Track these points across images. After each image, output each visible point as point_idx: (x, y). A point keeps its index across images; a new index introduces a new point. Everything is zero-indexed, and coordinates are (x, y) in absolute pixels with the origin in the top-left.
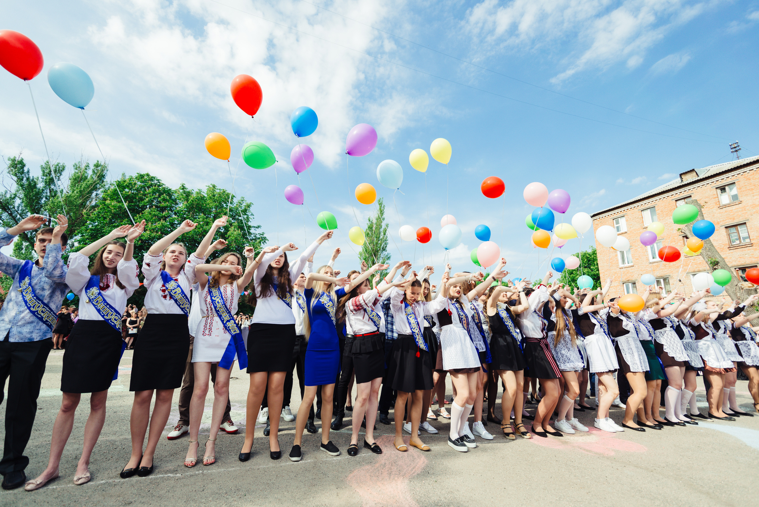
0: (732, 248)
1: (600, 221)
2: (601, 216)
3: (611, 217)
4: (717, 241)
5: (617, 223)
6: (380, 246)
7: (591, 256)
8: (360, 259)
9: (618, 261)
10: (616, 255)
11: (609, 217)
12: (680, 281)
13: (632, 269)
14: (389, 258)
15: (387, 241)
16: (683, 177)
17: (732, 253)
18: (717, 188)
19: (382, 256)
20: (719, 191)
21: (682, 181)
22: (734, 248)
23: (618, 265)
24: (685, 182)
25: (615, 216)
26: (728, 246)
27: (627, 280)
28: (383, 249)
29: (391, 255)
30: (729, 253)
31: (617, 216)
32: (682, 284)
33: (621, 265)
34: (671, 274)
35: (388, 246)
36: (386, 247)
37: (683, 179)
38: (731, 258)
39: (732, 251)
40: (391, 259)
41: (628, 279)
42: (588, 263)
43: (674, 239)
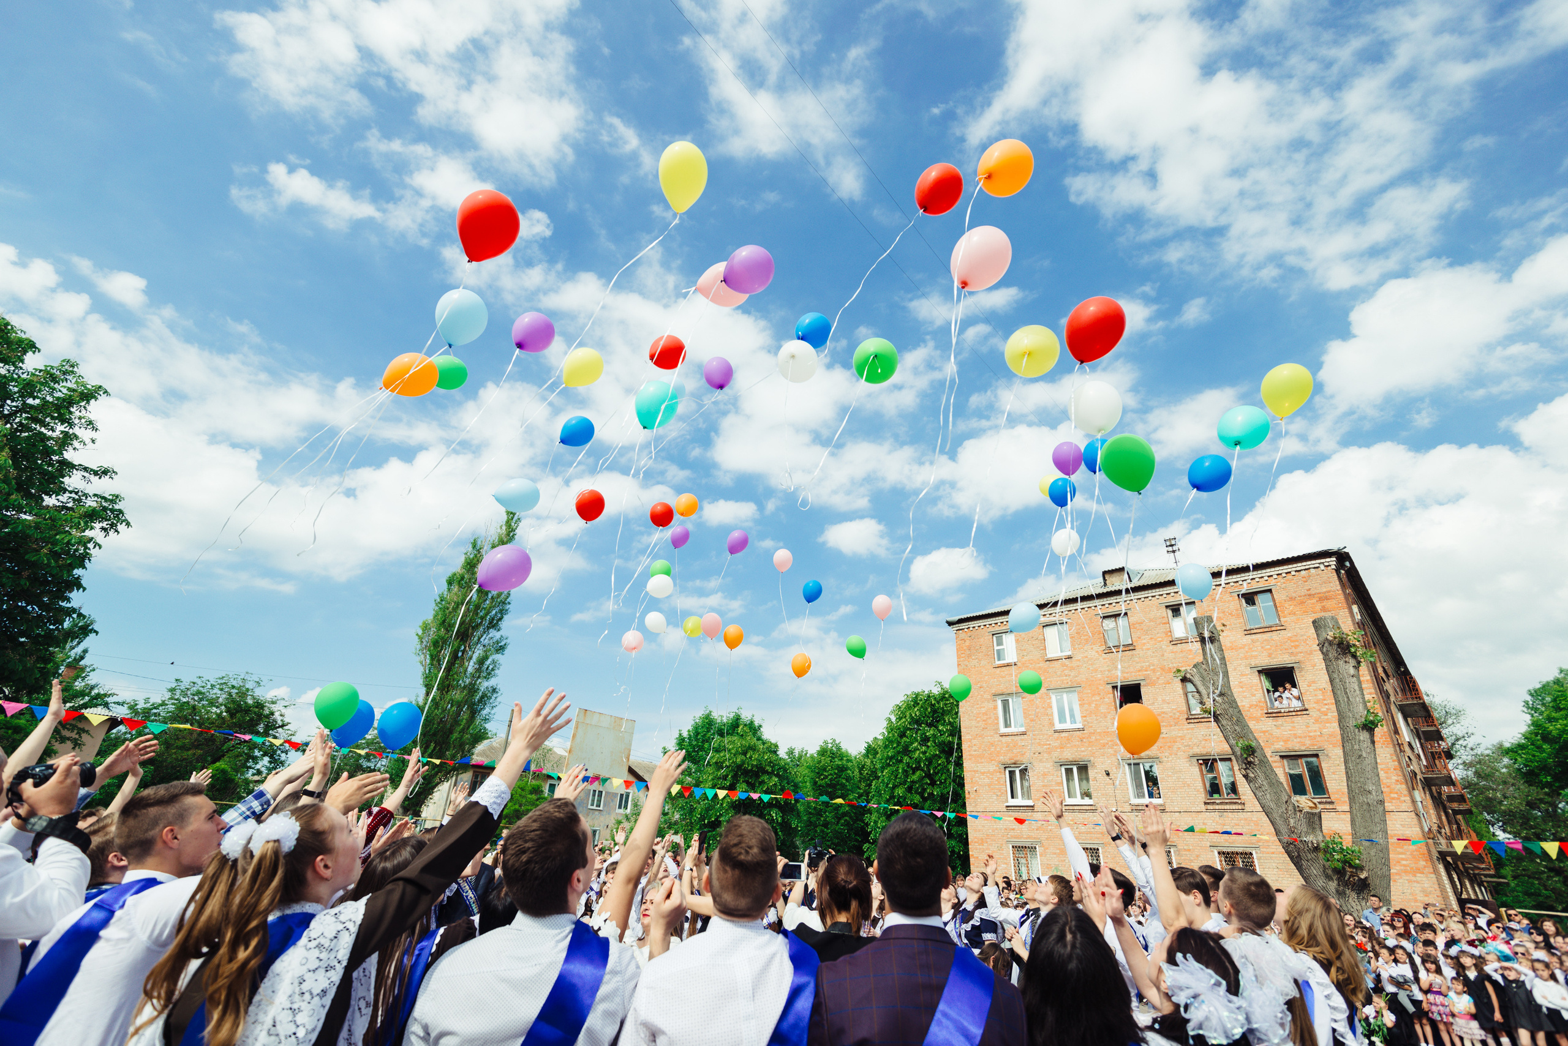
0: (1192, 721)
1: (969, 634)
2: (971, 624)
3: (989, 630)
4: (1168, 703)
5: (1000, 643)
6: (487, 614)
7: (938, 703)
8: (421, 639)
9: (997, 718)
10: (995, 708)
11: (985, 628)
12: (1108, 774)
13: (1022, 740)
14: (501, 649)
15: (508, 607)
16: (1107, 577)
17: (1193, 729)
18: (1167, 607)
19: (485, 640)
20: (1170, 612)
21: (1105, 584)
22: (1196, 721)
23: (998, 729)
24: (1110, 588)
25: (997, 629)
26: (1186, 717)
27: (1013, 761)
28: (491, 623)
29: (508, 641)
30: (1188, 729)
31: (1000, 628)
32: (1111, 782)
33: (1003, 730)
34: (1092, 759)
35: (506, 617)
36: (500, 619)
37: (1107, 582)
38: (1191, 739)
39: (1192, 726)
40: (506, 652)
41: (1016, 759)
42: (932, 717)
43: (1098, 688)
